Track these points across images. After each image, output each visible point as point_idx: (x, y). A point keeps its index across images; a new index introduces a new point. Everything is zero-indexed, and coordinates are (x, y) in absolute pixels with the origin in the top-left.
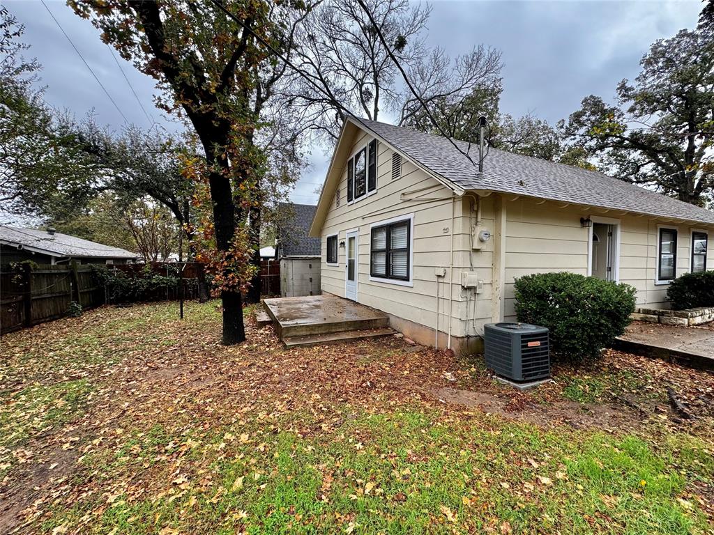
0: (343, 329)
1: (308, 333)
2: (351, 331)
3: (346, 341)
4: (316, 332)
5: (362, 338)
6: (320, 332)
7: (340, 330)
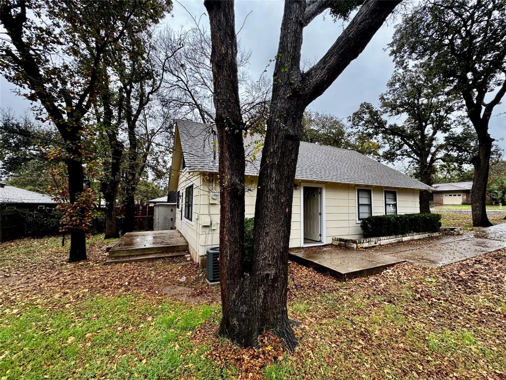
0: (154, 252)
1: (128, 254)
2: (159, 253)
3: (149, 260)
4: (134, 254)
5: (162, 258)
6: (136, 254)
7: (152, 252)
